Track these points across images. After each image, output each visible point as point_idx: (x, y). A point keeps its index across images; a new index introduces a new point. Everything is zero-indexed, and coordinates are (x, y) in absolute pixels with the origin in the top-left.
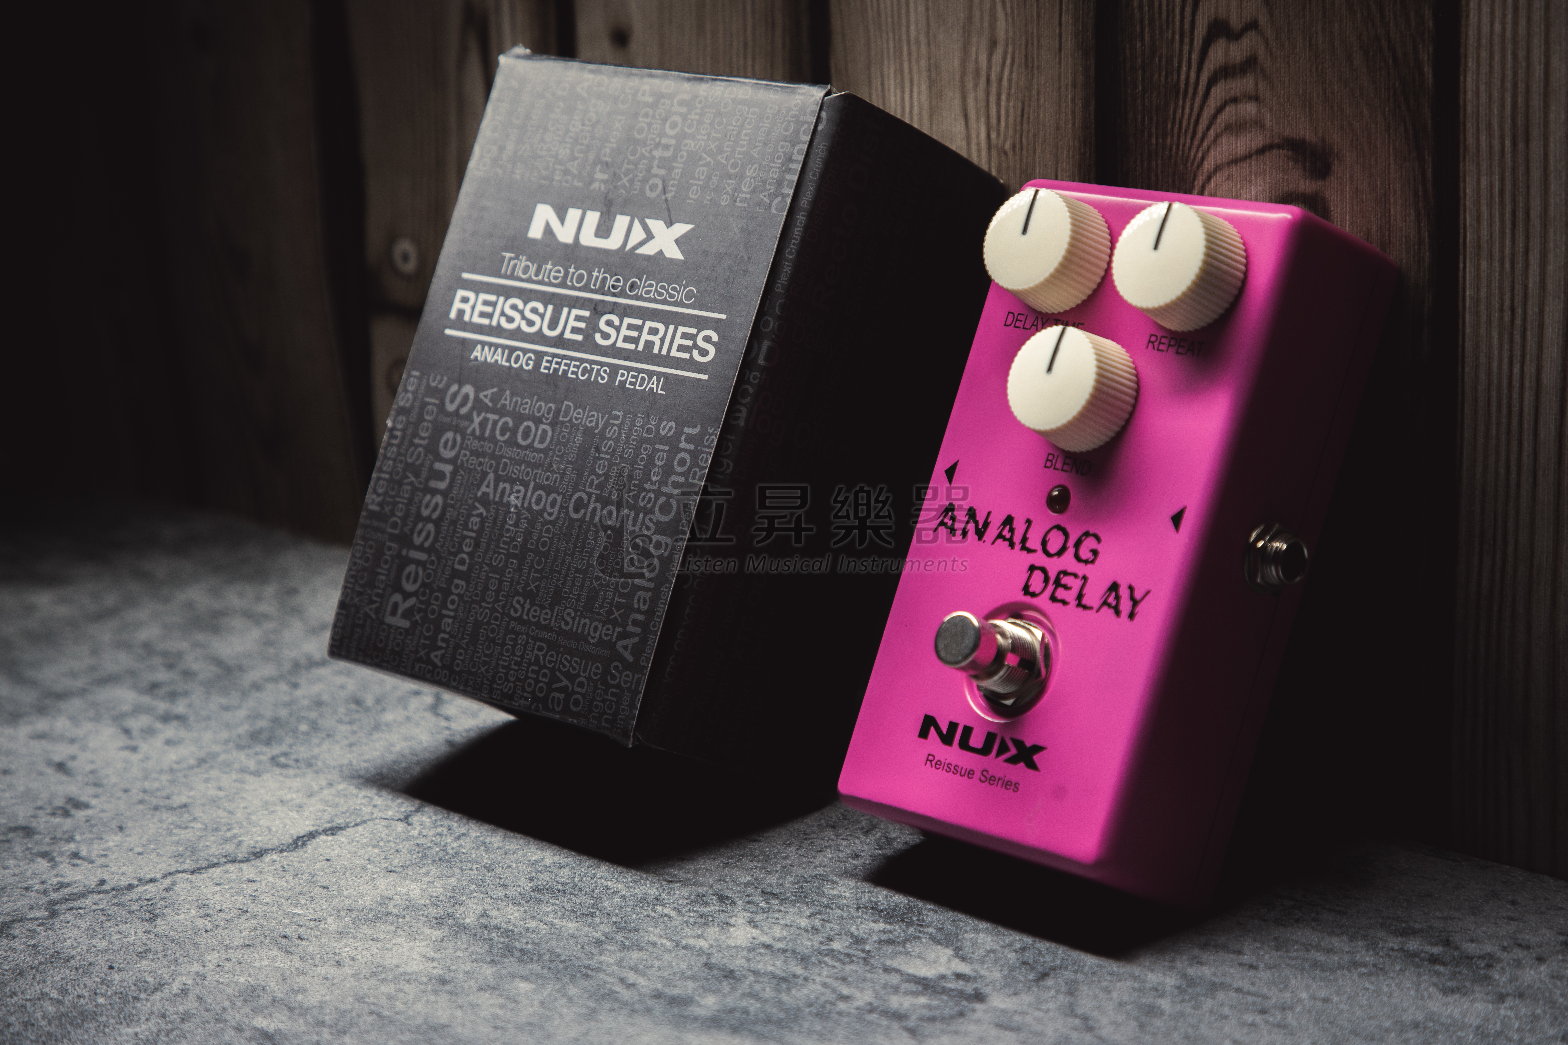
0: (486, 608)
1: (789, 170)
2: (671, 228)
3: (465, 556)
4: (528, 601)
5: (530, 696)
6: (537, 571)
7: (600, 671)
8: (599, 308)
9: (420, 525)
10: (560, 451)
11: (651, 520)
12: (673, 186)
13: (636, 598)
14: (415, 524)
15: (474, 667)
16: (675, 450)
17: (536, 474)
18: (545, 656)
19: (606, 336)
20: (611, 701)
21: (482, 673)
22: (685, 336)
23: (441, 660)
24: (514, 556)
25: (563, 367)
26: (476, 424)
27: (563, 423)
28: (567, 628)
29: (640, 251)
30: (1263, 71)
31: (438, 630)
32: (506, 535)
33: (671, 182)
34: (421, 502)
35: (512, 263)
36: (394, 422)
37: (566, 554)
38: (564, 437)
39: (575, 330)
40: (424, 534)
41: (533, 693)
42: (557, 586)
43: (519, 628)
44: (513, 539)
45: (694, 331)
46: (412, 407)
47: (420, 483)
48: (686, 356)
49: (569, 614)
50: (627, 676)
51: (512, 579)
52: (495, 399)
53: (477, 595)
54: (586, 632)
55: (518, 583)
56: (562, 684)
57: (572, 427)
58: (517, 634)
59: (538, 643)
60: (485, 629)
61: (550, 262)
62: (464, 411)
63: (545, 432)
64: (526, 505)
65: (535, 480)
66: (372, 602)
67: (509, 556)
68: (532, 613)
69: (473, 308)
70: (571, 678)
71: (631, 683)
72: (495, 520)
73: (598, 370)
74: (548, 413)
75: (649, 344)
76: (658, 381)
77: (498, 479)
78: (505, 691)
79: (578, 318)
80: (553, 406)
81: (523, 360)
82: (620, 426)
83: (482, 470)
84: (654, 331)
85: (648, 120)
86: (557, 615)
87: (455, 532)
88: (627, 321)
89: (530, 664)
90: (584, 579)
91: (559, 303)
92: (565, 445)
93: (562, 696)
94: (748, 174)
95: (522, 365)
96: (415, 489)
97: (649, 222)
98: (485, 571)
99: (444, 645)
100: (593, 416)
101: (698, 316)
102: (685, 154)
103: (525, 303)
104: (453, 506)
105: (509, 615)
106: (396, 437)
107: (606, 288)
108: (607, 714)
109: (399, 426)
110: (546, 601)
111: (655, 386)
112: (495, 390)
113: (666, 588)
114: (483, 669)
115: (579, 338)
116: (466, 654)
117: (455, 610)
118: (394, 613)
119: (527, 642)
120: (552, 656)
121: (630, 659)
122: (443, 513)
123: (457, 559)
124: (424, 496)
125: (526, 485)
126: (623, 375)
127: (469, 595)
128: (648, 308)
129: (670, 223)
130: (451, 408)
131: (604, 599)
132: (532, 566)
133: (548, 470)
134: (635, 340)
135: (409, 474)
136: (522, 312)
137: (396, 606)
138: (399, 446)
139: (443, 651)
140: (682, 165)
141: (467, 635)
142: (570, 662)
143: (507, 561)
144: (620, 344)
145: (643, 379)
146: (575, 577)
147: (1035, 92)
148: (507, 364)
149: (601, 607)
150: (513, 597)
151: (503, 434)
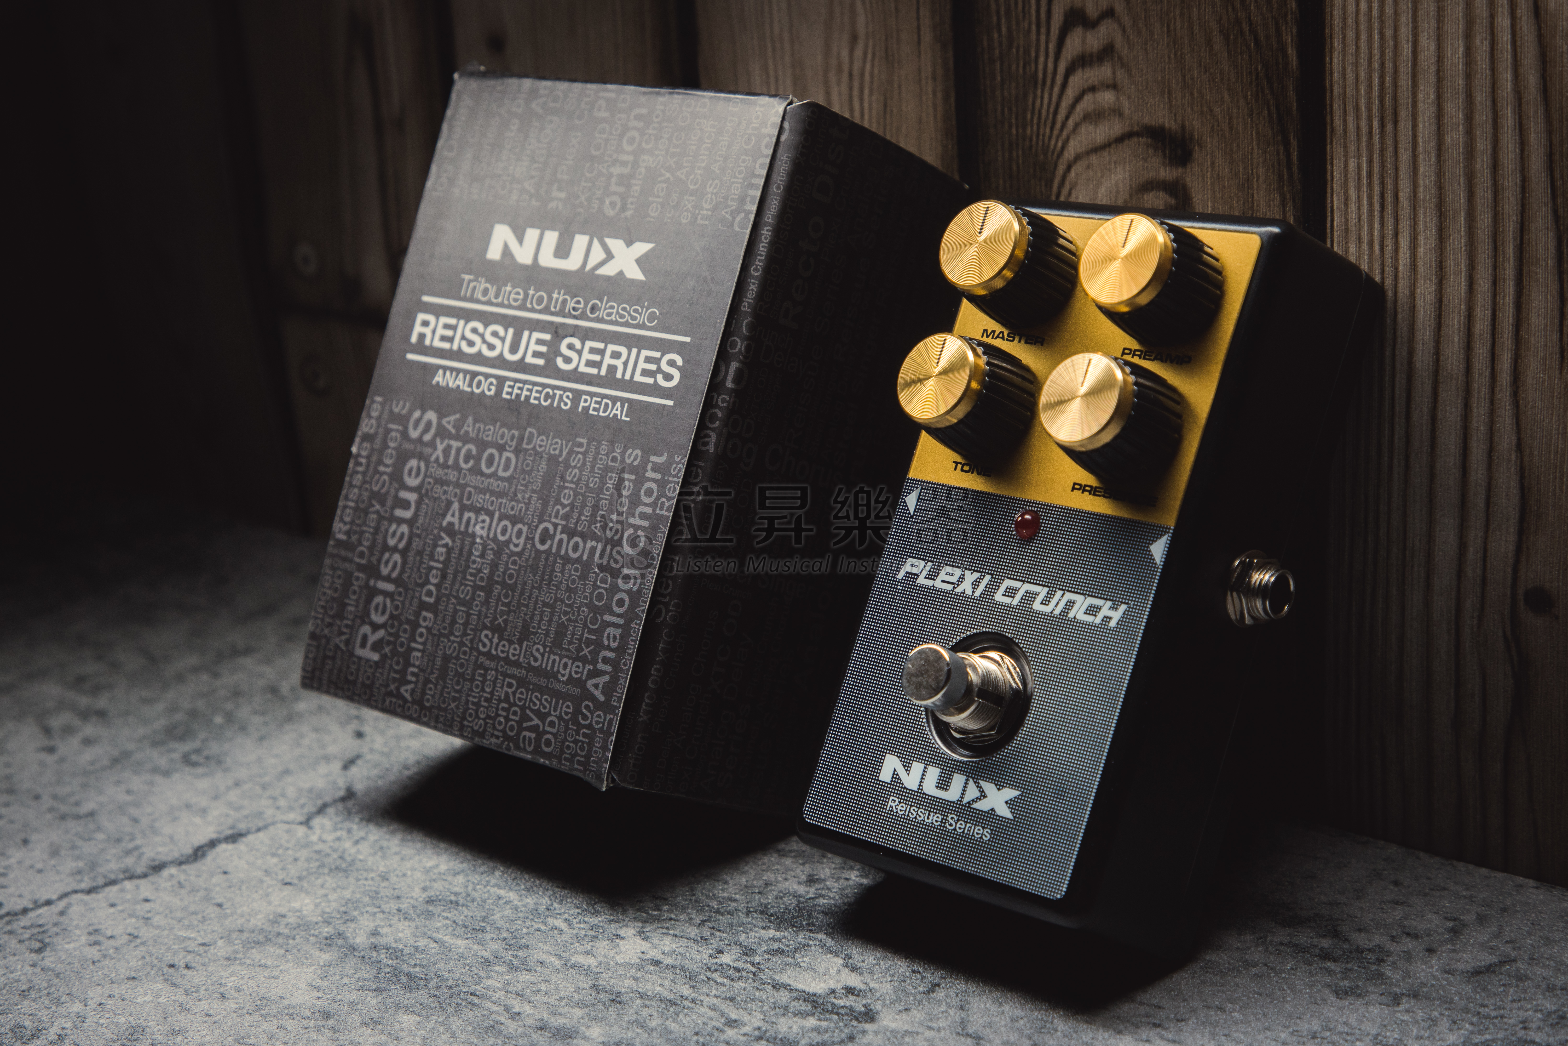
0: (454, 642)
1: (752, 186)
2: (631, 248)
3: (432, 588)
4: (496, 636)
5: (500, 734)
6: (504, 604)
7: (571, 711)
8: (560, 331)
9: (386, 556)
10: (524, 479)
11: (618, 552)
12: (632, 203)
13: (606, 634)
14: (382, 554)
15: (444, 702)
16: (641, 479)
17: (501, 503)
18: (514, 693)
19: (568, 360)
20: (583, 742)
21: (452, 709)
22: (648, 360)
23: (412, 695)
24: (482, 588)
25: (525, 393)
26: (439, 452)
27: (526, 450)
28: (536, 664)
29: (600, 272)
30: (1120, 58)
31: (408, 664)
32: (472, 566)
33: (630, 200)
34: (387, 531)
35: (472, 285)
36: (359, 448)
37: (533, 587)
38: (527, 465)
39: (536, 354)
40: (391, 565)
41: (504, 731)
42: (524, 620)
43: (487, 663)
44: (479, 571)
45: (657, 355)
46: (376, 433)
47: (386, 511)
48: (650, 381)
49: (538, 650)
50: (598, 716)
51: (480, 611)
52: (458, 426)
53: (445, 628)
54: (555, 669)
55: (486, 617)
56: (533, 723)
57: (536, 455)
58: (486, 669)
59: (507, 680)
60: (454, 664)
61: (509, 284)
62: (427, 437)
63: (508, 460)
64: (491, 536)
65: (500, 510)
66: (341, 633)
67: (476, 588)
68: (500, 648)
69: (434, 332)
70: (542, 717)
71: (603, 723)
72: (461, 550)
73: (561, 396)
74: (512, 440)
75: (612, 369)
76: (622, 407)
77: (463, 508)
78: (476, 728)
79: (539, 342)
80: (516, 433)
81: (485, 386)
82: (584, 454)
83: (447, 499)
84: (616, 355)
85: (604, 136)
86: (526, 651)
87: (421, 562)
88: (589, 344)
89: (500, 701)
90: (552, 614)
91: (520, 326)
92: (529, 473)
93: (533, 735)
94: (709, 190)
95: (483, 391)
96: (381, 518)
97: (608, 241)
98: (453, 603)
99: (413, 679)
100: (557, 443)
101: (661, 339)
102: (643, 170)
103: (486, 326)
104: (419, 536)
105: (478, 650)
106: (360, 464)
107: (567, 311)
108: (580, 756)
109: (364, 453)
110: (515, 635)
111: (619, 412)
112: (458, 416)
113: (636, 624)
114: (453, 705)
115: (541, 362)
116: (436, 689)
117: (424, 644)
118: (363, 645)
119: (496, 678)
120: (522, 693)
121: (602, 698)
122: (409, 543)
123: (424, 591)
124: (390, 525)
125: (491, 514)
126: (586, 401)
127: (437, 627)
128: (609, 332)
129: (629, 243)
130: (414, 434)
131: (573, 634)
132: (499, 599)
133: (512, 500)
134: (598, 365)
135: (374, 503)
136: (482, 336)
137: (365, 638)
138: (364, 474)
139: (412, 686)
140: (640, 182)
141: (437, 669)
142: (540, 700)
143: (474, 594)
144: (583, 369)
145: (607, 405)
146: (543, 611)
147: (896, 85)
148: (469, 389)
149: (570, 643)
150: (481, 631)
151: (466, 461)
